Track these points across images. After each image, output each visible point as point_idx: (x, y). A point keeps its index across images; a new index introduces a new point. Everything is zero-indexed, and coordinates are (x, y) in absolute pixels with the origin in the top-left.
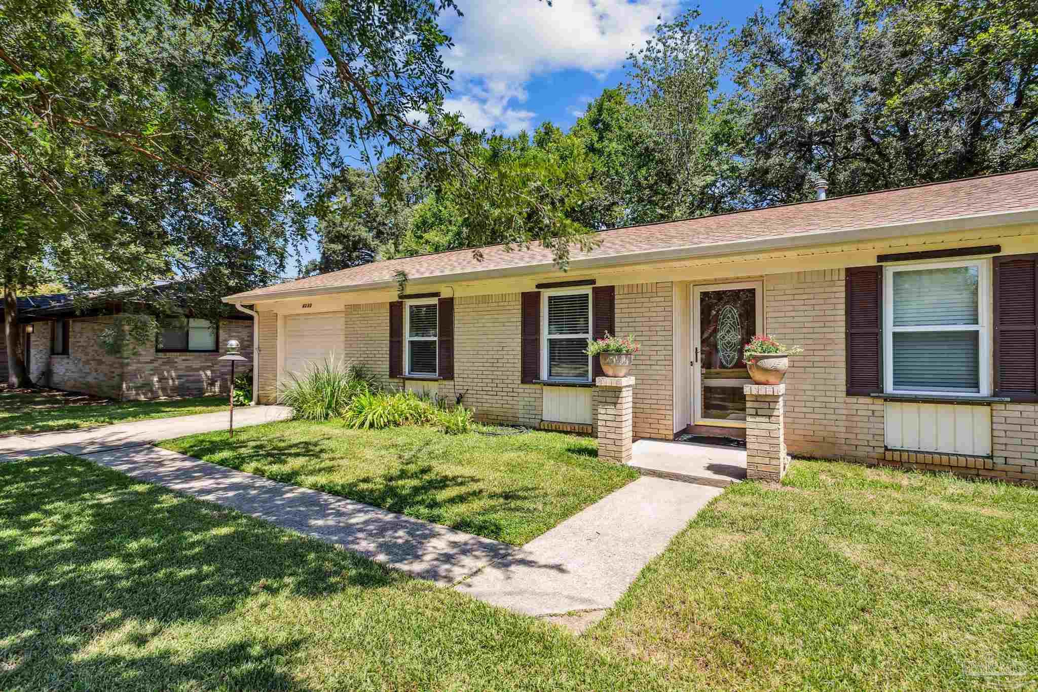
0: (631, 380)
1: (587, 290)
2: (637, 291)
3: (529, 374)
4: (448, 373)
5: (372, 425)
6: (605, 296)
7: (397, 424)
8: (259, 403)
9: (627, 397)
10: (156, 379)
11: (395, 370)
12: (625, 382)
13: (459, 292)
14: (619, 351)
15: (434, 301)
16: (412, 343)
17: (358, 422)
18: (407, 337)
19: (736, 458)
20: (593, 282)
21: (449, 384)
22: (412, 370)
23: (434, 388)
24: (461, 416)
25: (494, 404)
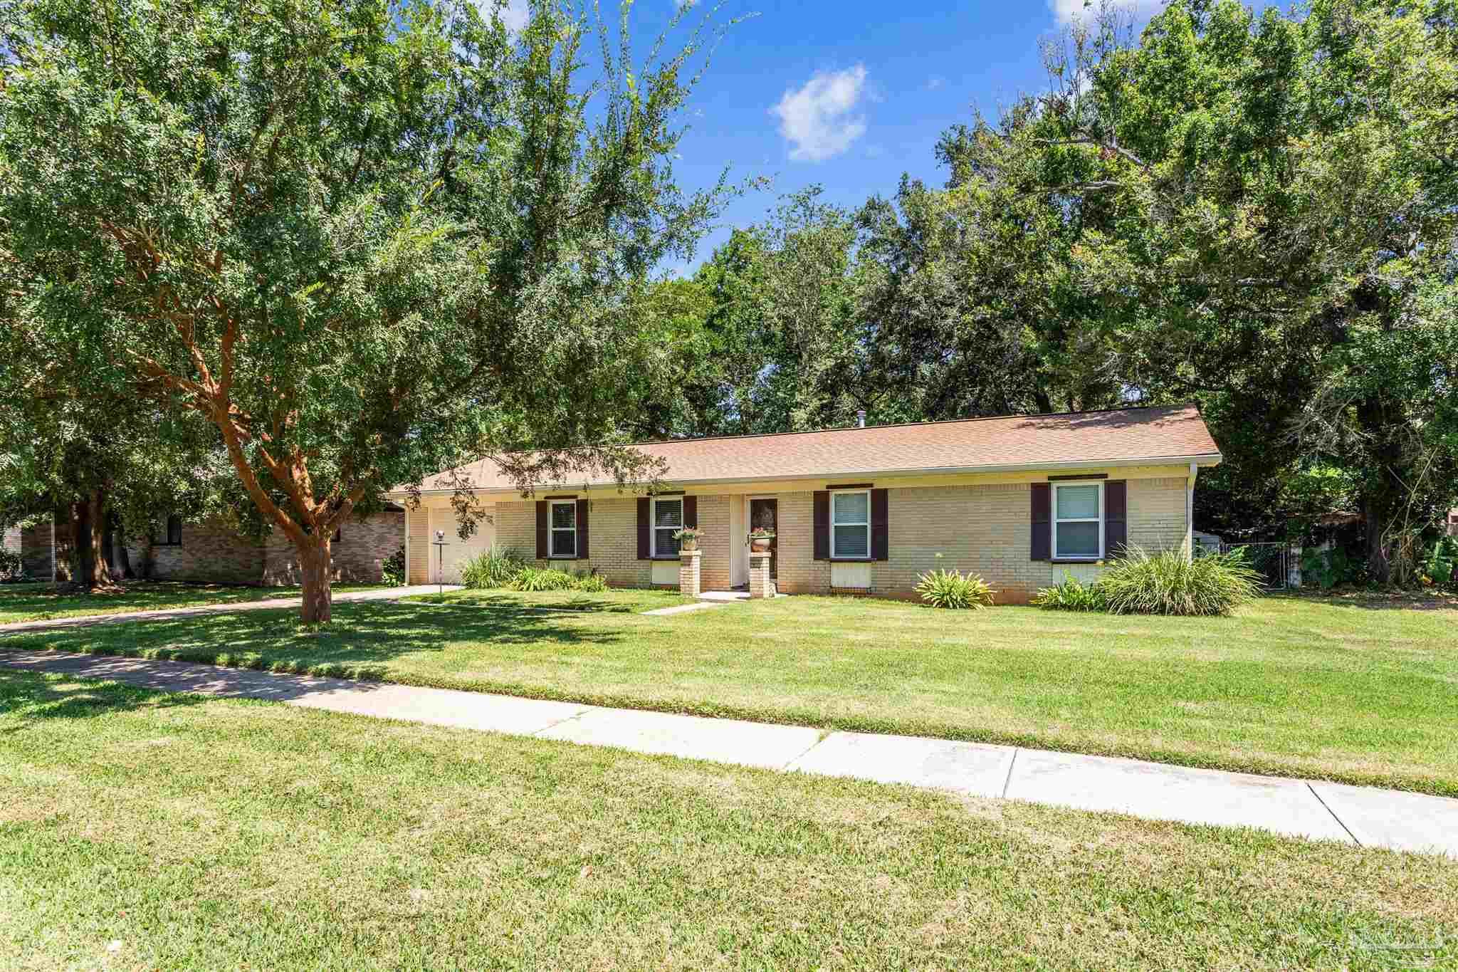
0: (699, 553)
1: (680, 498)
2: (708, 499)
3: (643, 553)
4: (584, 554)
5: (535, 588)
6: (691, 502)
7: (551, 589)
8: (411, 584)
9: (696, 563)
10: (289, 567)
11: (541, 553)
12: (694, 553)
13: (592, 496)
14: (691, 536)
15: (573, 501)
16: (555, 533)
17: (525, 587)
18: (551, 529)
19: (747, 595)
20: (683, 492)
21: (585, 562)
22: (555, 552)
23: (573, 565)
24: (596, 580)
25: (619, 574)
